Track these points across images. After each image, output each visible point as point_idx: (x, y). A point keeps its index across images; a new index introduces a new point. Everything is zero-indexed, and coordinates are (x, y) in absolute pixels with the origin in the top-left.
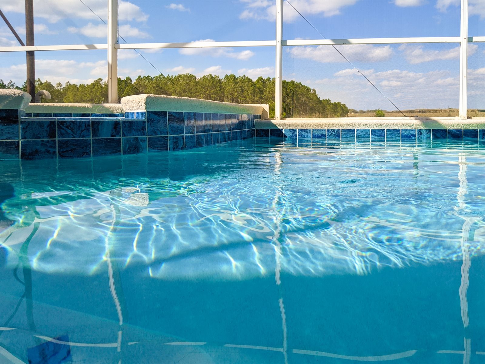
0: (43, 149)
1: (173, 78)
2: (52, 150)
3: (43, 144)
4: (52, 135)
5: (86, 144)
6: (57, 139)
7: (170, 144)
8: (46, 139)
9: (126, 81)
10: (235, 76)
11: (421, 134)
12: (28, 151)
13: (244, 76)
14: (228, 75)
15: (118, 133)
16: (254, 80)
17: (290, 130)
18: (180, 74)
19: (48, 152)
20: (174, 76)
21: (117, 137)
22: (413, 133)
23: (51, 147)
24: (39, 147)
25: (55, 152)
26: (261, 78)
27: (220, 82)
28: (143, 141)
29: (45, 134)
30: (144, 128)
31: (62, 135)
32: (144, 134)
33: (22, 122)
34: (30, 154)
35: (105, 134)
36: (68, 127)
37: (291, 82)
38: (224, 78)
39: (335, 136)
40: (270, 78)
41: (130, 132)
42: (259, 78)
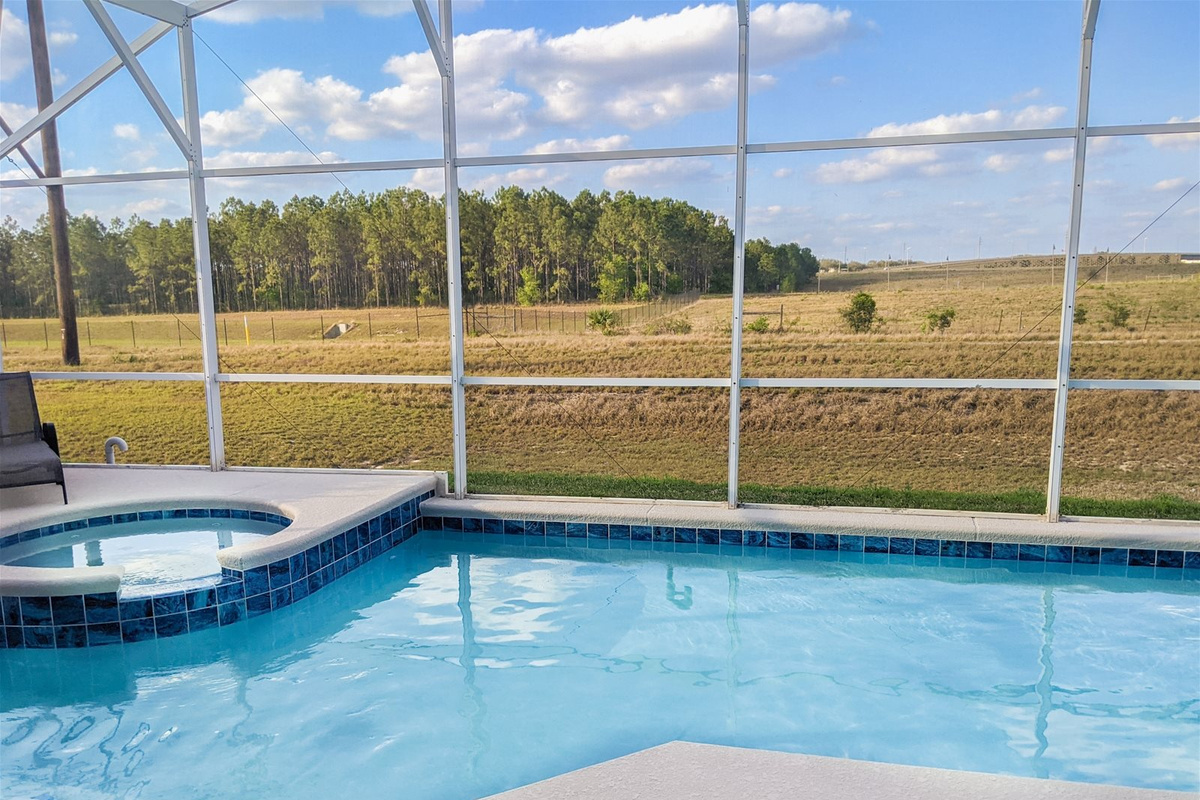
0: (142, 629)
1: (375, 198)
2: (150, 628)
3: (142, 623)
4: (149, 613)
5: (182, 618)
6: (154, 617)
7: (273, 601)
8: (145, 618)
9: (263, 212)
10: (522, 190)
11: (659, 533)
12: (128, 631)
13: (544, 189)
14: (506, 189)
15: (213, 601)
16: (571, 199)
17: (472, 519)
18: (389, 189)
19: (147, 630)
20: (376, 194)
21: (213, 606)
22: (648, 531)
23: (149, 625)
24: (138, 626)
25: (153, 630)
26: (586, 194)
27: (486, 205)
28: (241, 604)
29: (143, 613)
30: (241, 590)
31: (158, 612)
32: (242, 597)
33: (121, 604)
34: (131, 634)
35: (201, 605)
36: (163, 604)
37: (663, 202)
38: (497, 197)
39: (537, 530)
40: (609, 194)
41: (225, 597)
42: (582, 193)
